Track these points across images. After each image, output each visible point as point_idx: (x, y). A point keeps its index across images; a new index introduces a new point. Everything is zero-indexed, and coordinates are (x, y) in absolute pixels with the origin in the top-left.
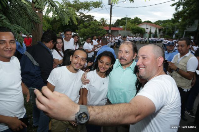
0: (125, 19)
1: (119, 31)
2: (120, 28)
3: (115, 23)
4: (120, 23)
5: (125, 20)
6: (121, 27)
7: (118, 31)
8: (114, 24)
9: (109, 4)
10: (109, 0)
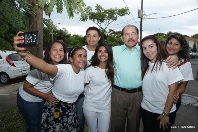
5: (157, 36)
9: (139, 17)
10: (139, 13)
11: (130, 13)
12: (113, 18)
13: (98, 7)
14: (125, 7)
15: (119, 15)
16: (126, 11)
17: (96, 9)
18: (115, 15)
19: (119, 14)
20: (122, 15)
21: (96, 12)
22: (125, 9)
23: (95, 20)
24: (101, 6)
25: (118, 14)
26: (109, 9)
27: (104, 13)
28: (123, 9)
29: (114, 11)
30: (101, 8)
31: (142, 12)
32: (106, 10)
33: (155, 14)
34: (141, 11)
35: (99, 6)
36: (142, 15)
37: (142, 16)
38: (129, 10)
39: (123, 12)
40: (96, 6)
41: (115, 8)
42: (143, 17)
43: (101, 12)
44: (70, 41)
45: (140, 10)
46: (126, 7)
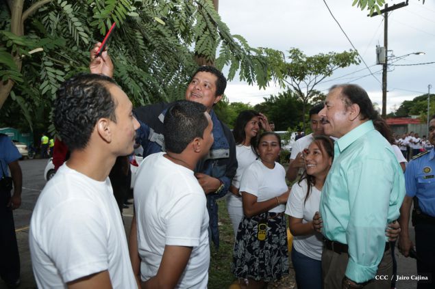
0: (424, 98)
1: (409, 125)
2: (413, 120)
3: (399, 111)
4: (413, 109)
5: (424, 102)
6: (414, 117)
7: (405, 126)
8: (394, 111)
9: (379, 63)
10: (378, 55)
11: (360, 61)
12: (324, 71)
13: (295, 53)
14: (351, 50)
15: (336, 67)
16: (353, 58)
17: (290, 57)
18: (328, 66)
19: (338, 64)
20: (344, 66)
21: (289, 61)
22: (350, 52)
23: (286, 77)
24: (301, 50)
25: (334, 63)
26: (317, 54)
27: (306, 63)
28: (345, 52)
29: (326, 58)
30: (301, 54)
31: (387, 51)
32: (311, 58)
33: (418, 54)
34: (385, 50)
35: (297, 50)
36: (386, 58)
37: (386, 60)
38: (358, 54)
39: (345, 59)
40: (291, 52)
41: (330, 53)
42: (388, 62)
43: (300, 61)
44: (227, 117)
45: (381, 48)
46: (353, 50)
